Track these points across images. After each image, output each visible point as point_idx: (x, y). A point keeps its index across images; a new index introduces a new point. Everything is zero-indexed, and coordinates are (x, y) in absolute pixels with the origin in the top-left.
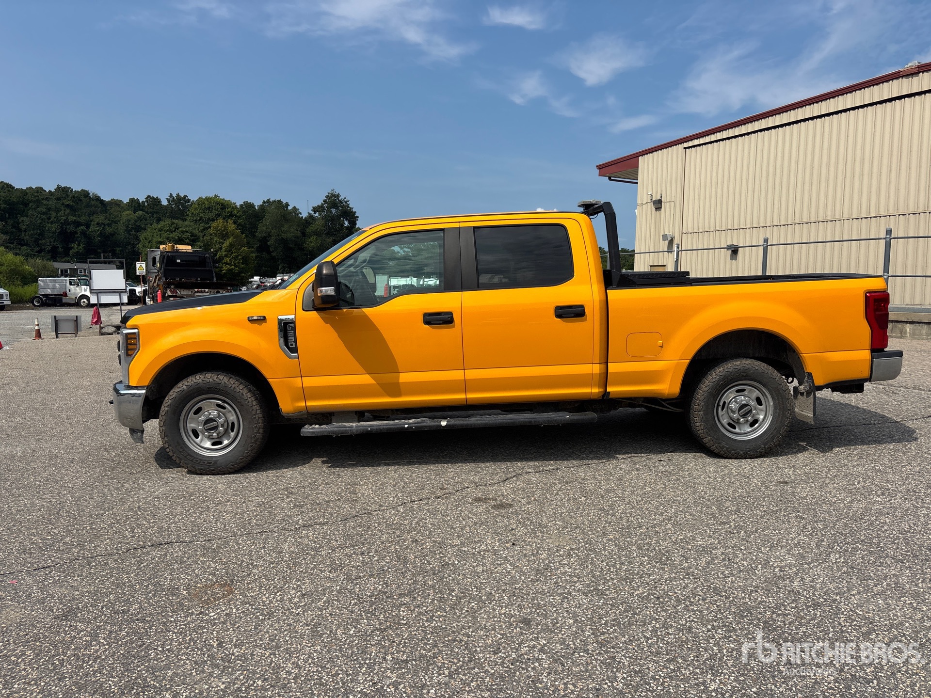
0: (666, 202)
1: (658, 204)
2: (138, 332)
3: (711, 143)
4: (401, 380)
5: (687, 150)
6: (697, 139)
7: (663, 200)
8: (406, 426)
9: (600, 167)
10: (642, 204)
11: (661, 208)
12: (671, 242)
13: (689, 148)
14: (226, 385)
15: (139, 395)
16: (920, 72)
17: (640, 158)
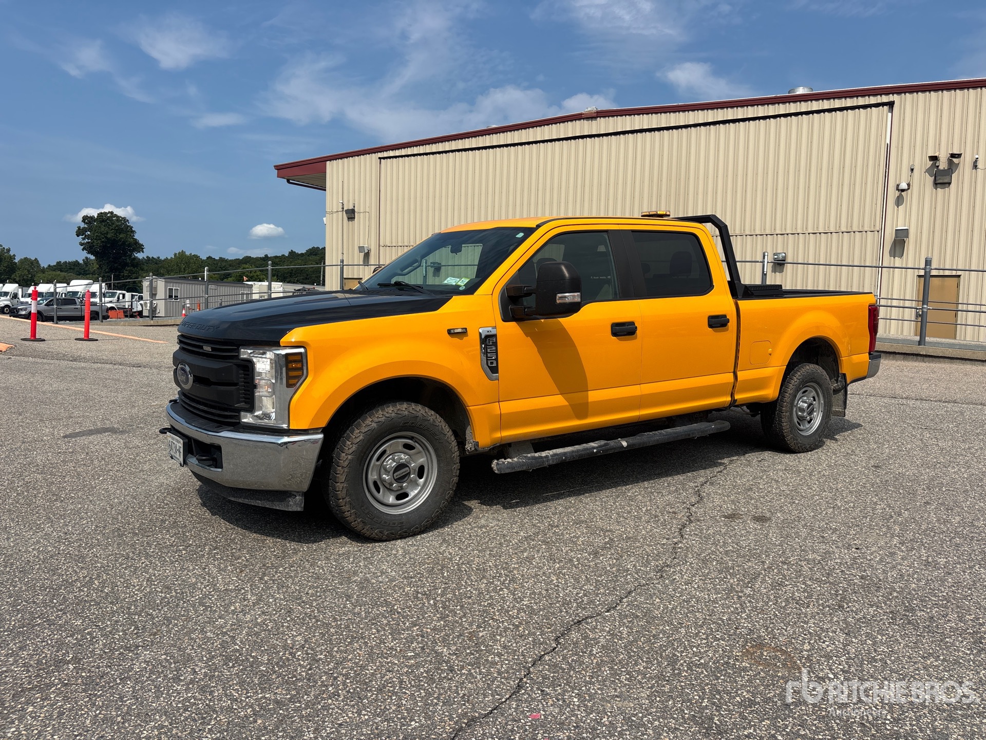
0: (360, 213)
1: (351, 214)
2: (306, 352)
3: (408, 156)
4: (590, 399)
5: (382, 160)
6: (392, 150)
7: (356, 210)
8: (595, 451)
9: (279, 168)
10: (332, 213)
11: (354, 218)
12: (367, 255)
13: (384, 158)
14: (424, 418)
15: (315, 441)
16: (598, 117)
17: (328, 163)
